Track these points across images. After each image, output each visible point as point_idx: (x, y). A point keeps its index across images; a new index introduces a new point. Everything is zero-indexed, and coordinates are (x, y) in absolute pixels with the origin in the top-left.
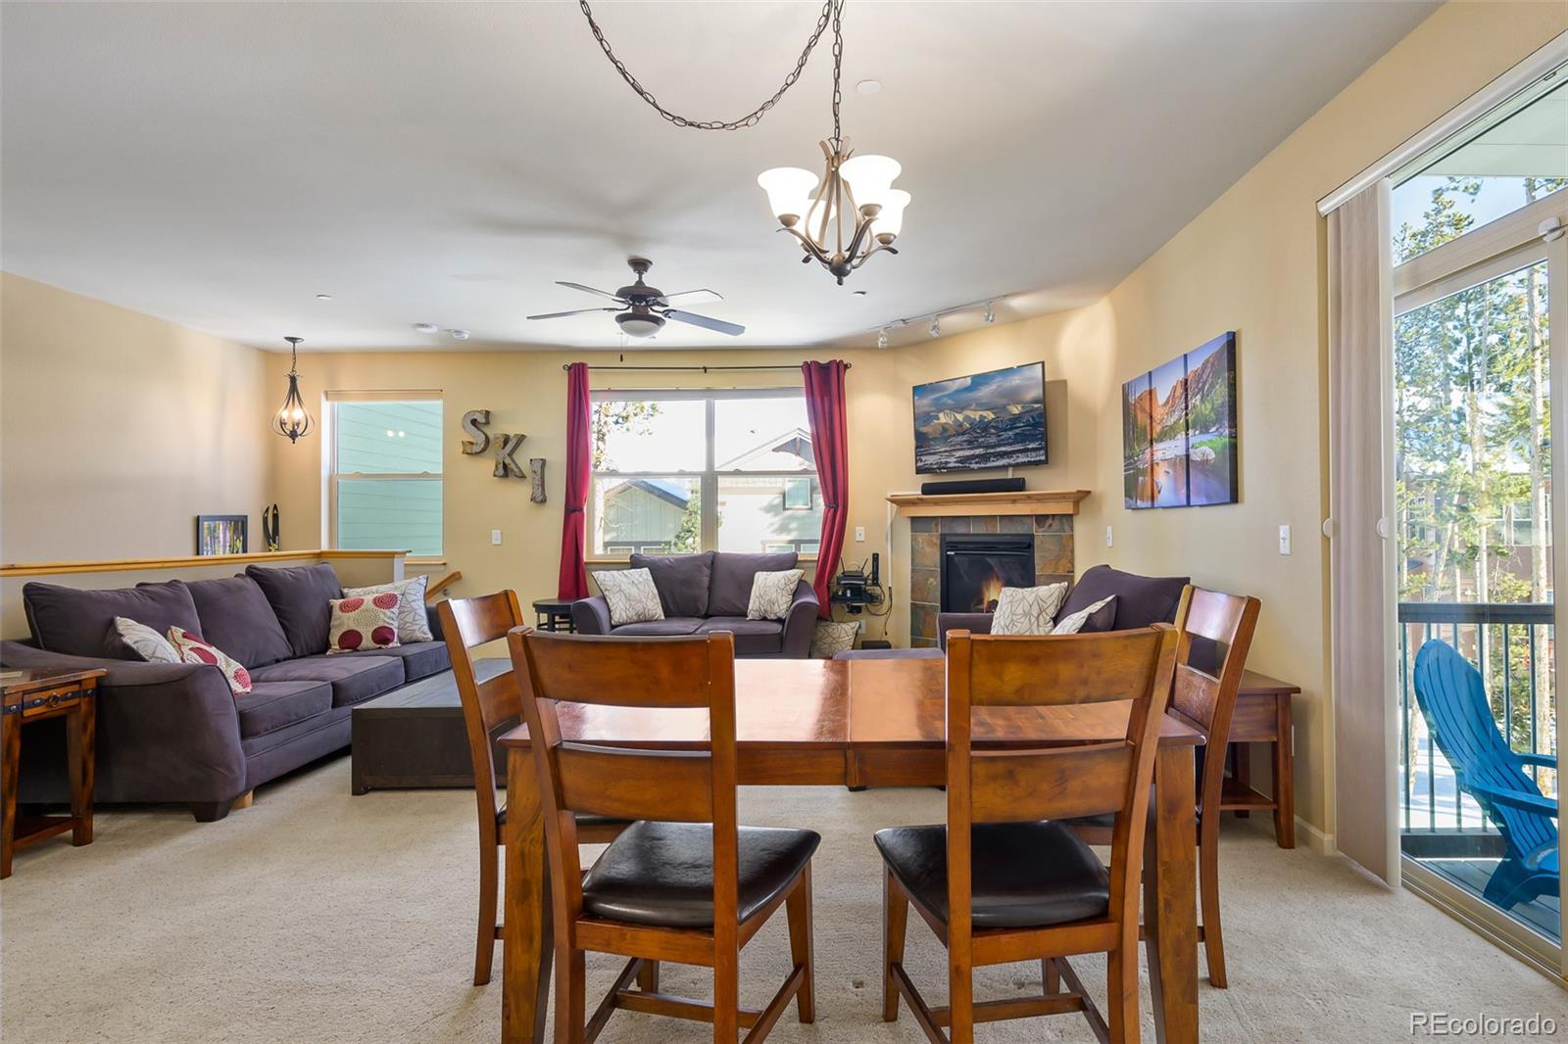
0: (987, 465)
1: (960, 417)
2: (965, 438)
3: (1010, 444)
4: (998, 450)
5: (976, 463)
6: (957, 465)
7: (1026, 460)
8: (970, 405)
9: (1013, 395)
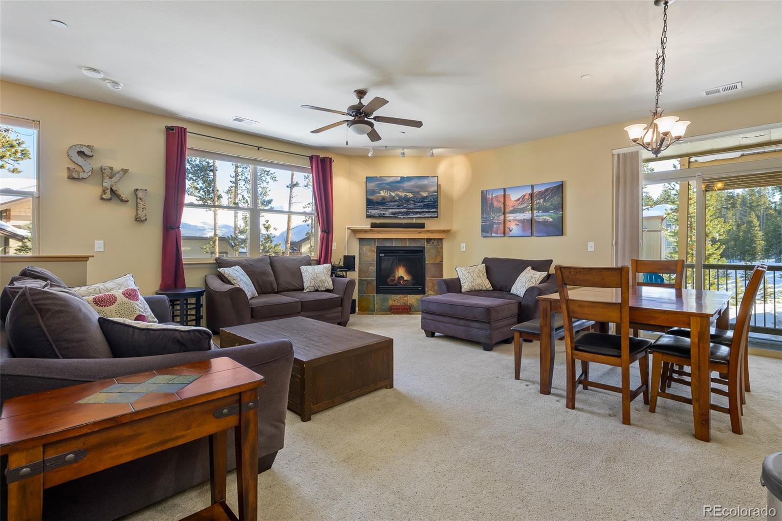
0: (408, 217)
1: (393, 194)
2: (396, 203)
3: (421, 209)
4: (414, 210)
5: (402, 215)
6: (391, 215)
7: (429, 216)
8: (400, 189)
9: (424, 188)
